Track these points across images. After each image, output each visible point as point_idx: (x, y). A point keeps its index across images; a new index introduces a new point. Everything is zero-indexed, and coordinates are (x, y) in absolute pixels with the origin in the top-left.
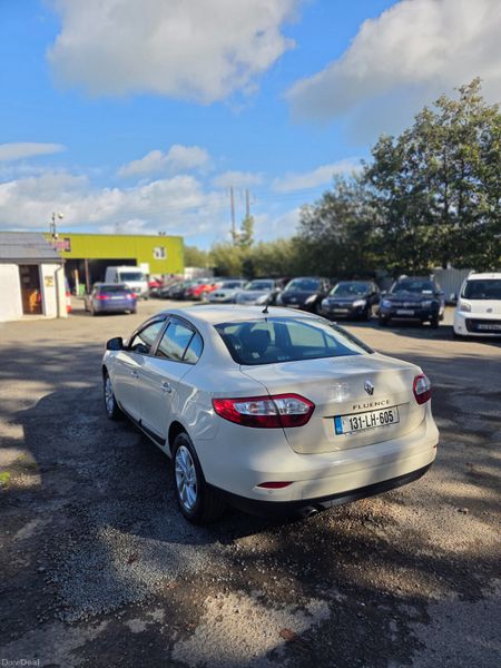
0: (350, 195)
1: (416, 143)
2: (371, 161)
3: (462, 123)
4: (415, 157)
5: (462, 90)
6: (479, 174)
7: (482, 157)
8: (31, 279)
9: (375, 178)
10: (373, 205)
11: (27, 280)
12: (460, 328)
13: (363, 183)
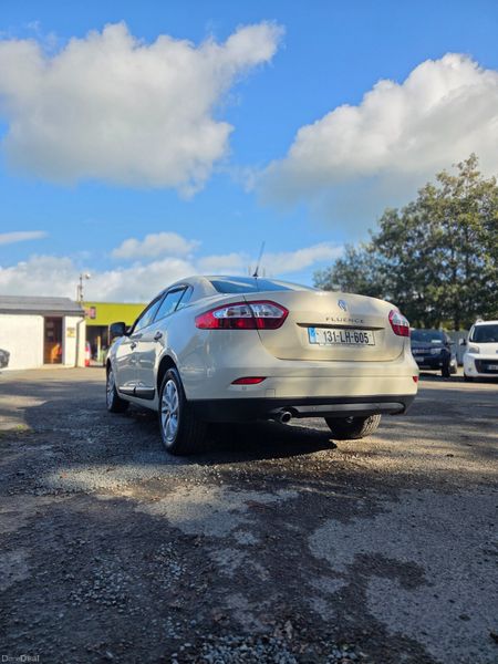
0: (361, 263)
1: (419, 214)
2: (378, 231)
3: (463, 196)
4: (420, 228)
5: (460, 166)
6: (482, 239)
7: (484, 225)
8: (54, 333)
9: (383, 247)
10: (382, 270)
11: (51, 334)
12: (470, 370)
13: (371, 251)
